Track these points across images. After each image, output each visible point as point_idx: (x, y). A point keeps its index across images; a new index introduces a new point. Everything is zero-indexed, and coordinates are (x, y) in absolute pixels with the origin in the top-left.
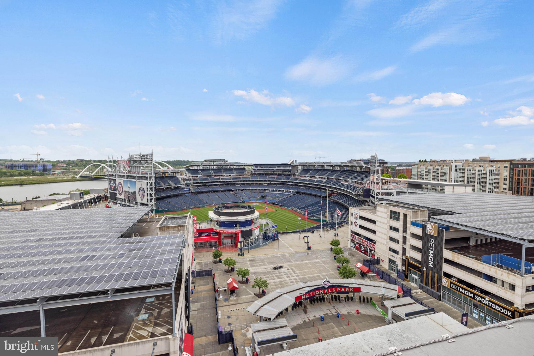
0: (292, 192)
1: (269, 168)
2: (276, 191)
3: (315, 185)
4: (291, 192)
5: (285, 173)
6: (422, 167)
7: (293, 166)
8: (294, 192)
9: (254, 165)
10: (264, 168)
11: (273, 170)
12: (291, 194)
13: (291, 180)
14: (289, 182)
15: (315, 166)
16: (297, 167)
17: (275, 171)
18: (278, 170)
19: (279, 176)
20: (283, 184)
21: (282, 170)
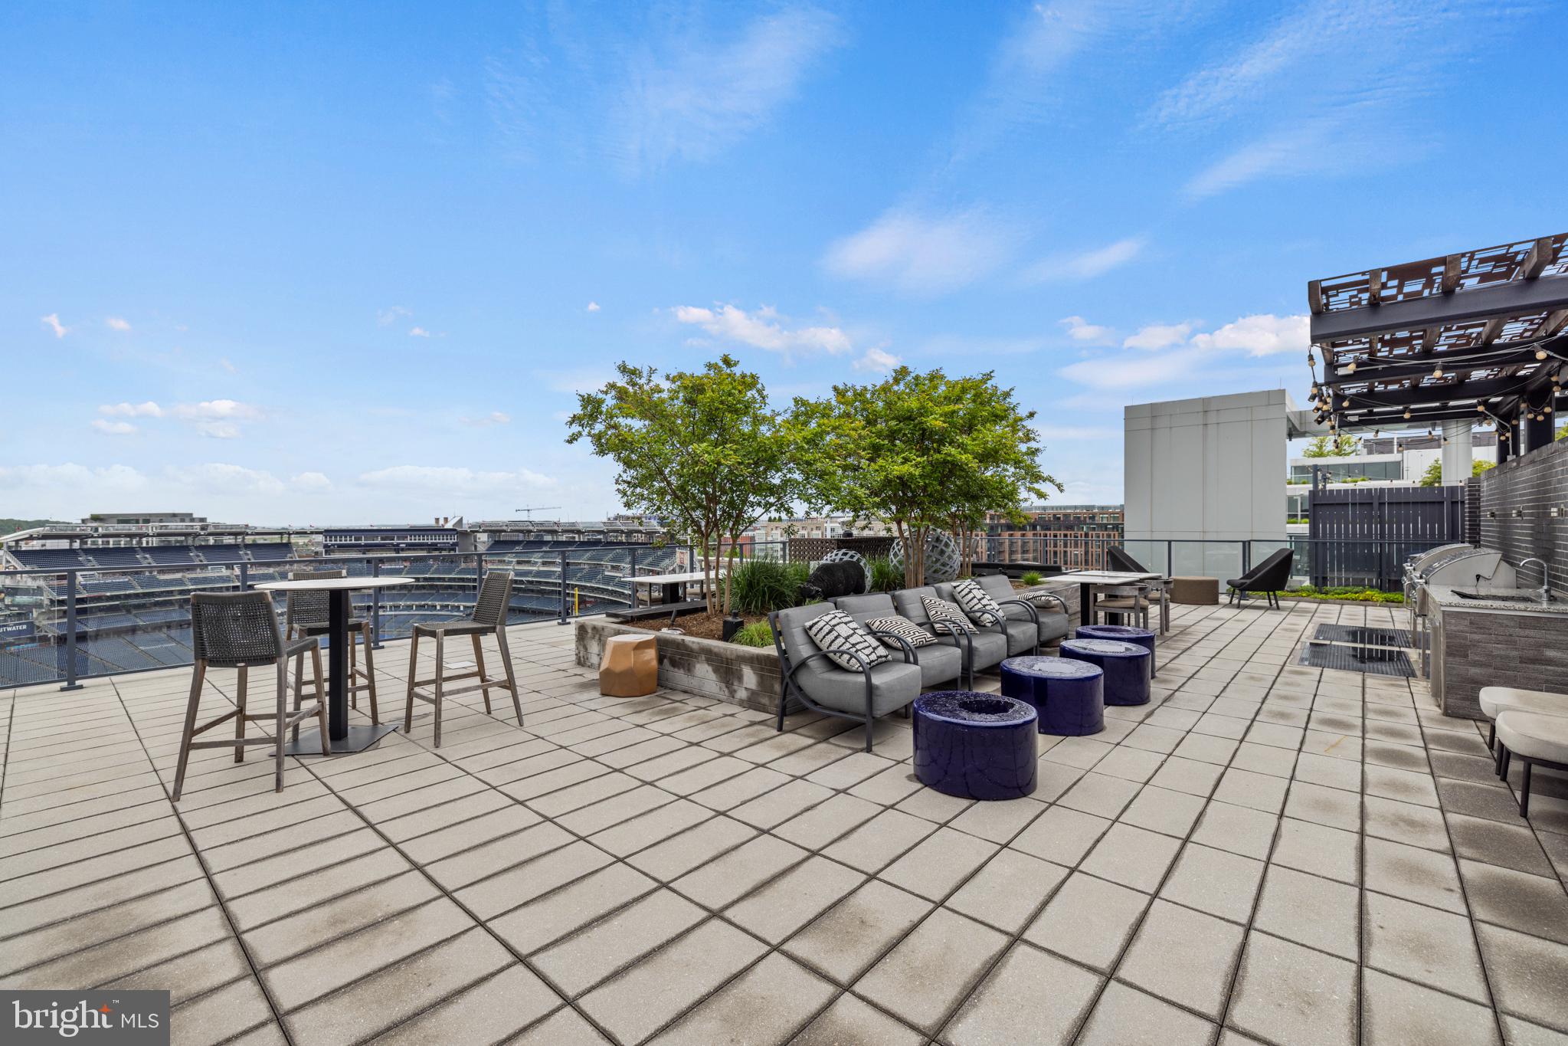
0: (462, 608)
1: (382, 539)
2: (410, 608)
3: (531, 582)
4: (459, 607)
5: (436, 553)
6: (774, 532)
7: (463, 534)
8: (468, 607)
9: (326, 531)
10: (363, 542)
11: (398, 545)
12: (461, 614)
13: (458, 573)
14: (450, 580)
15: (530, 531)
16: (475, 537)
17: (403, 550)
18: (411, 547)
19: (421, 565)
20: (432, 587)
21: (427, 544)
